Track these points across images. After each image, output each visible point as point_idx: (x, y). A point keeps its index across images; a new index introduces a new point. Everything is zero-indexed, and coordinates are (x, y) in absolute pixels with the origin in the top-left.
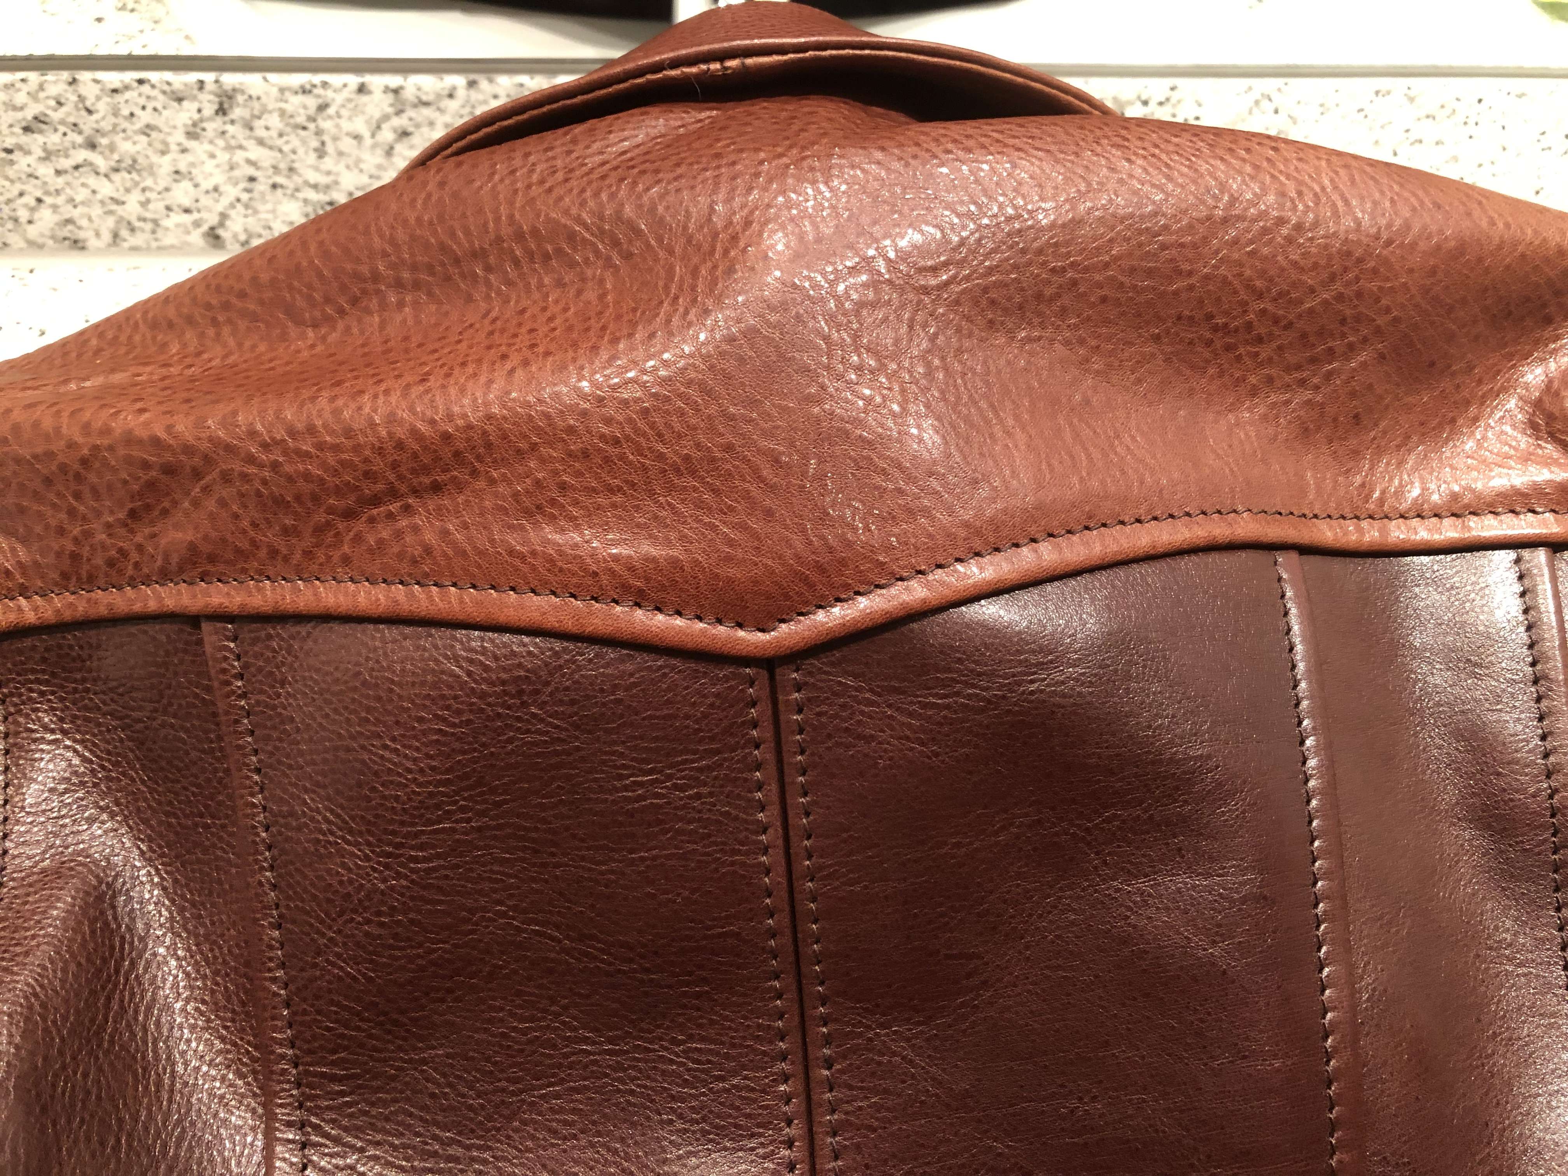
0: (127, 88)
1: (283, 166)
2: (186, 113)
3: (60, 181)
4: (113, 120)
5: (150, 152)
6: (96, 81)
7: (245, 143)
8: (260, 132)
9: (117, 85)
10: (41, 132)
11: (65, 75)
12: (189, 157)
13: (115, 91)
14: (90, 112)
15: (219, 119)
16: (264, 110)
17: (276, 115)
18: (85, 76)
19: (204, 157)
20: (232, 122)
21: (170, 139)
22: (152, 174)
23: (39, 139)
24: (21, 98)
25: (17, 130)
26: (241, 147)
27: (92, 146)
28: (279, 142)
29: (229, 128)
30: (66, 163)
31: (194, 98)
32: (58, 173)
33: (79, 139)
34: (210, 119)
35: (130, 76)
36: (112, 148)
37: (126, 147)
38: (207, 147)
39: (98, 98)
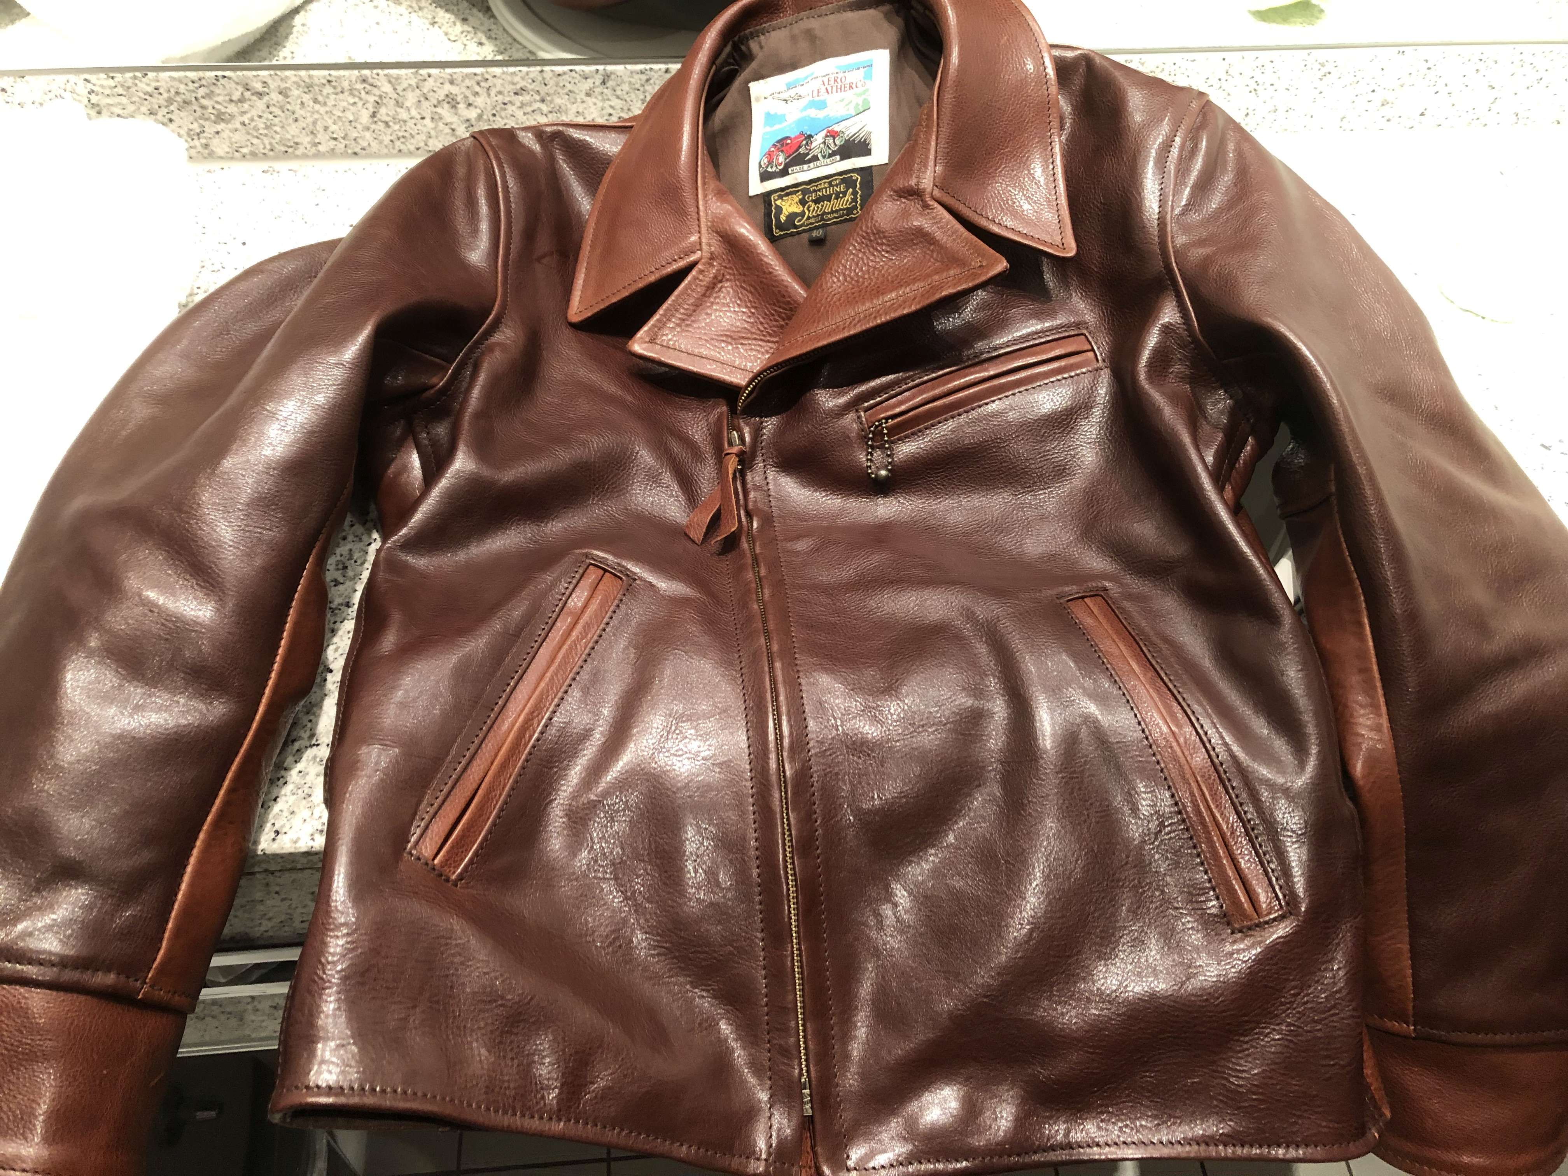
0: (565, 73)
1: (625, 108)
2: (587, 85)
3: (525, 118)
4: (555, 88)
5: (567, 103)
6: (552, 71)
7: (610, 97)
8: (619, 92)
9: (561, 72)
10: (522, 95)
11: (539, 68)
12: (584, 105)
13: (559, 75)
14: (545, 85)
15: (601, 87)
16: (623, 82)
17: (627, 85)
18: (547, 68)
19: (591, 104)
20: (607, 88)
21: (578, 97)
22: (566, 113)
23: (521, 98)
24: (517, 79)
25: (512, 94)
26: (608, 100)
27: (543, 101)
28: (626, 97)
29: (605, 91)
30: (529, 109)
31: (593, 77)
32: (525, 114)
33: (538, 98)
34: (598, 87)
35: (567, 68)
36: (551, 102)
37: (558, 101)
38: (594, 100)
39: (551, 78)
